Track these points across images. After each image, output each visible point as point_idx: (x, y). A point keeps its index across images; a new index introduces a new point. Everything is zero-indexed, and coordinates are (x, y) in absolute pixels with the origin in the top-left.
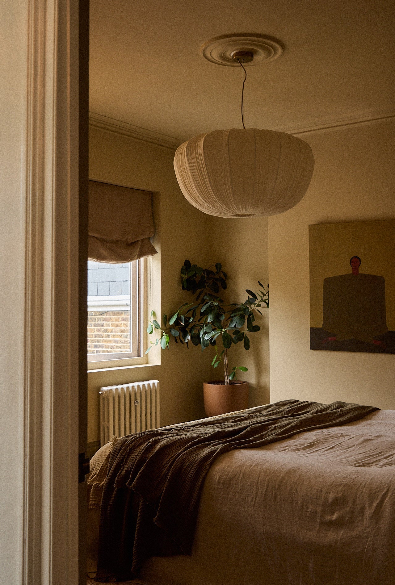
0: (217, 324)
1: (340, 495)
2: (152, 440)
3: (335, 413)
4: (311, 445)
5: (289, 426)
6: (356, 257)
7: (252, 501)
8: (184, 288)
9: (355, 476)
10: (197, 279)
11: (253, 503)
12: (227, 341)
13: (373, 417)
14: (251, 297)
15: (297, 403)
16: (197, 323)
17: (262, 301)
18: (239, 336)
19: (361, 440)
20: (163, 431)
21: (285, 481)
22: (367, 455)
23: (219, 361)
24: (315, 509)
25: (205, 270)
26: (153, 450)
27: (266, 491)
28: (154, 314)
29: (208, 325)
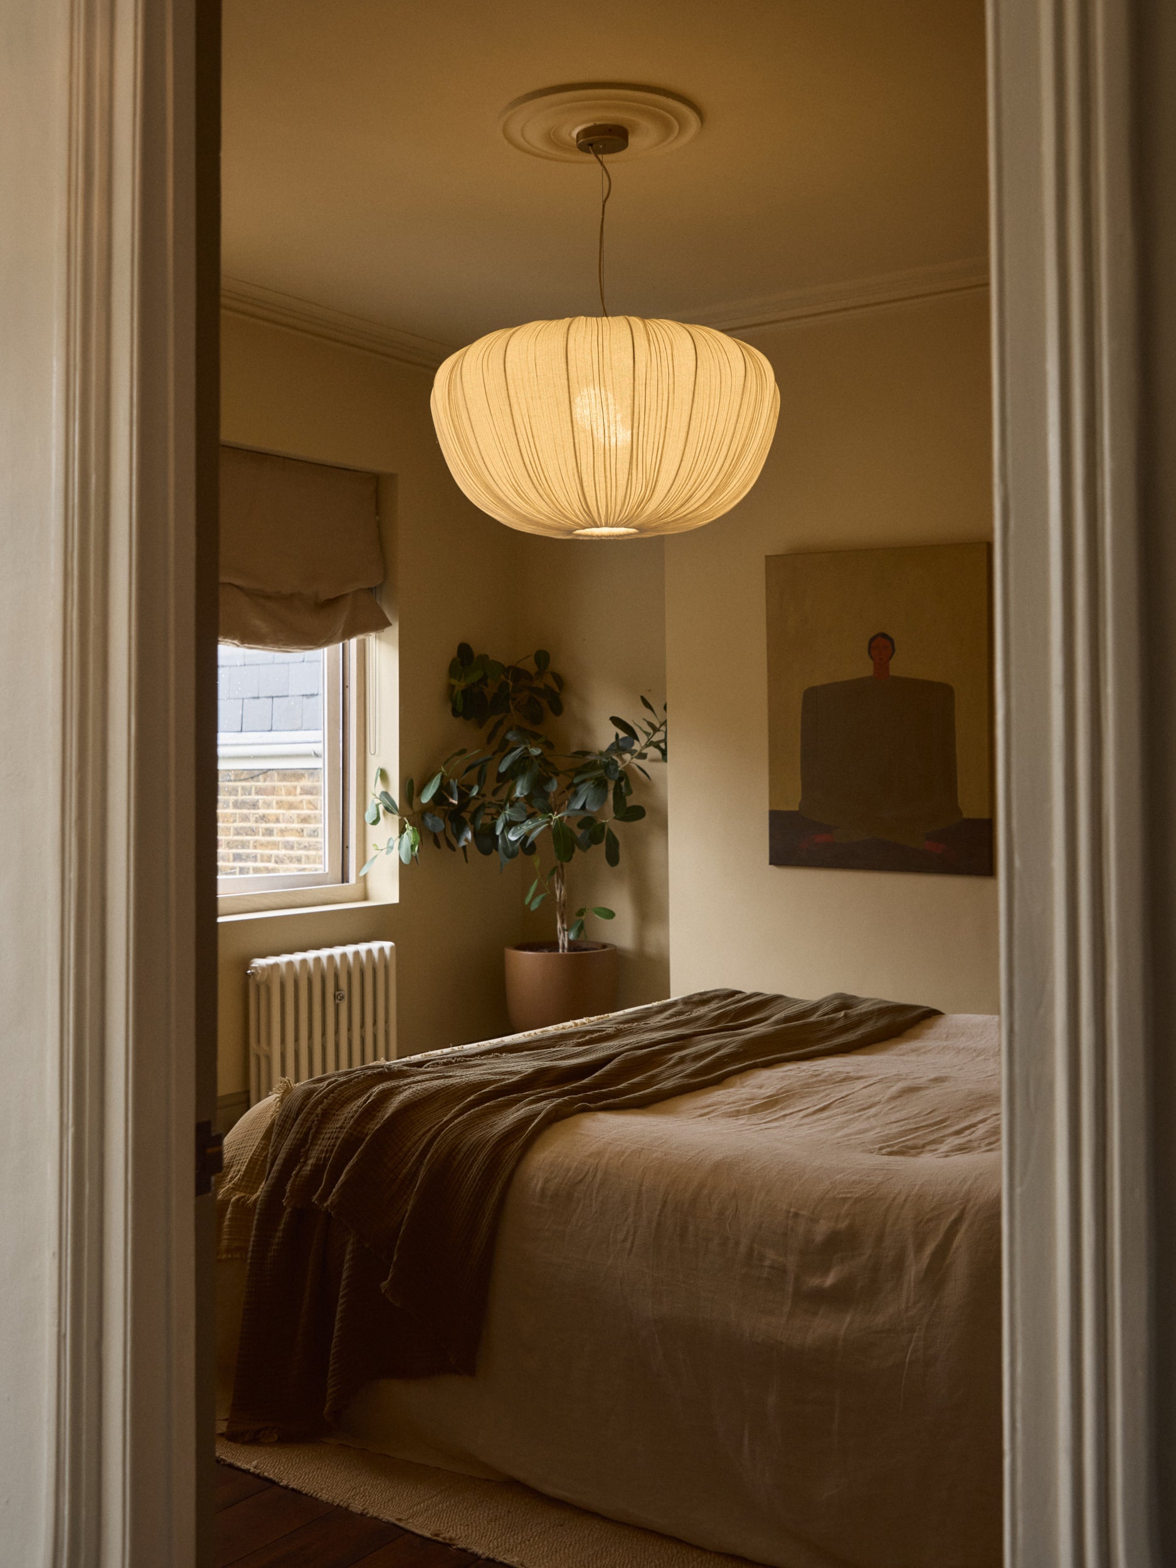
0: (538, 803)
1: (843, 1225)
2: (376, 1089)
3: (832, 1021)
4: (772, 1103)
5: (717, 1054)
6: (884, 636)
7: (624, 1241)
8: (455, 713)
9: (880, 1179)
10: (490, 691)
11: (628, 1245)
12: (564, 843)
13: (926, 1032)
14: (622, 735)
15: (736, 998)
16: (489, 798)
17: (650, 744)
18: (594, 832)
19: (895, 1089)
20: (405, 1068)
21: (706, 1192)
22: (909, 1127)
23: (541, 896)
24: (781, 1259)
25: (510, 668)
26: (380, 1114)
27: (660, 1215)
28: (383, 775)
29: (517, 805)
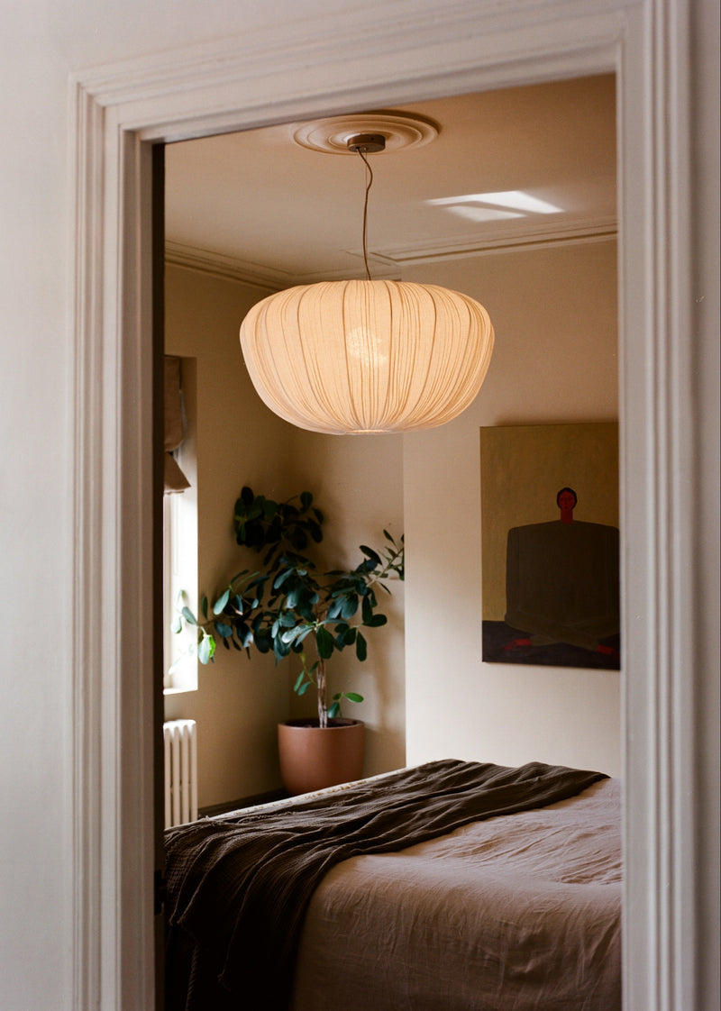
0: (305, 612)
1: (538, 931)
2: (209, 839)
3: (530, 784)
4: (487, 846)
5: (448, 811)
6: (568, 490)
7: (389, 944)
8: (240, 542)
9: (562, 900)
10: (266, 524)
11: (391, 947)
12: (326, 643)
13: (597, 791)
14: (368, 558)
15: (459, 766)
16: (266, 608)
17: (391, 566)
18: (348, 636)
19: (575, 835)
20: (226, 823)
21: (445, 909)
22: (583, 863)
23: (308, 683)
24: (496, 955)
25: (281, 505)
26: (213, 858)
27: (413, 926)
28: (184, 594)
29: (288, 614)
